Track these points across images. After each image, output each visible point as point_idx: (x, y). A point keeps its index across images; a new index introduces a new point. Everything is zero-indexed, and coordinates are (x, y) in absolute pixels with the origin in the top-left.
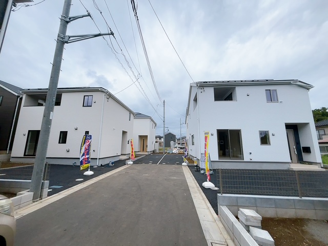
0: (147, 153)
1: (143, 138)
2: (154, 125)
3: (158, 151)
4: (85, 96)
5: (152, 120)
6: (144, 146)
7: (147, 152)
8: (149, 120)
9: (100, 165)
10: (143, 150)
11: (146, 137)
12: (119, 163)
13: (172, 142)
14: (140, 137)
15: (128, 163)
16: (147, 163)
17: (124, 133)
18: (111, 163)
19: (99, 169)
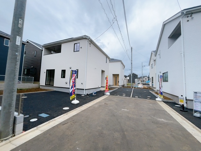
0: (119, 87)
1: (116, 76)
2: (123, 67)
3: (126, 86)
4: (74, 44)
5: (122, 63)
6: (116, 82)
8: (120, 63)
9: (86, 94)
10: (116, 84)
11: (118, 75)
12: (100, 94)
13: (136, 80)
14: (114, 75)
15: (107, 94)
16: (122, 95)
17: (103, 72)
18: (94, 93)
19: (85, 98)
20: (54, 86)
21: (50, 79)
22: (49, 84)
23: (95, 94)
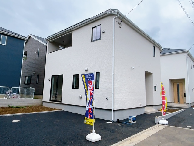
4: (92, 28)
6: (178, 95)
7: (185, 103)
9: (116, 120)
11: (182, 81)
14: (172, 81)
17: (148, 75)
18: (131, 118)
19: (113, 128)
20: (62, 103)
21: (57, 91)
22: (54, 99)
23: (134, 121)
